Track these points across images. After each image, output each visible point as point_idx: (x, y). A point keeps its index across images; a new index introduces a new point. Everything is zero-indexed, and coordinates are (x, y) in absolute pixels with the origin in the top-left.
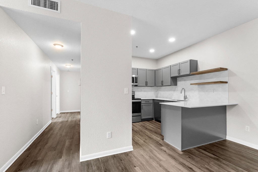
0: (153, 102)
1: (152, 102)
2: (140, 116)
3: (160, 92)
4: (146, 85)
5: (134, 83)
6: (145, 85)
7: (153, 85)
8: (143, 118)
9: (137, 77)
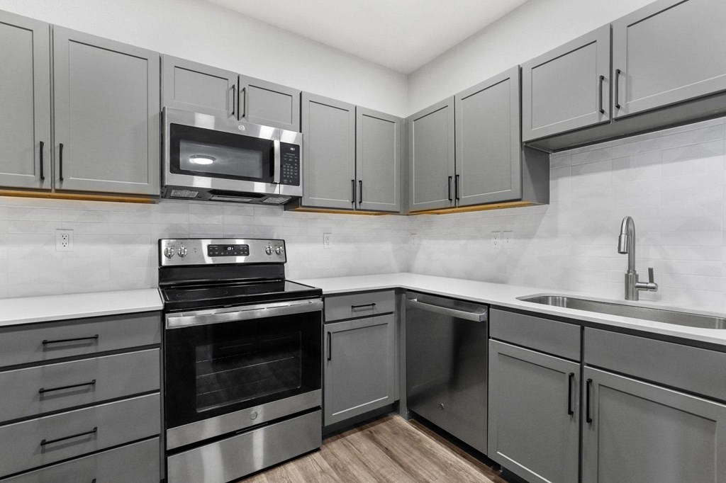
0: (398, 305)
1: (389, 305)
2: (317, 408)
3: (425, 242)
4: (357, 202)
5: (272, 181)
6: (347, 202)
7: (394, 205)
8: (336, 415)
9: (297, 147)
